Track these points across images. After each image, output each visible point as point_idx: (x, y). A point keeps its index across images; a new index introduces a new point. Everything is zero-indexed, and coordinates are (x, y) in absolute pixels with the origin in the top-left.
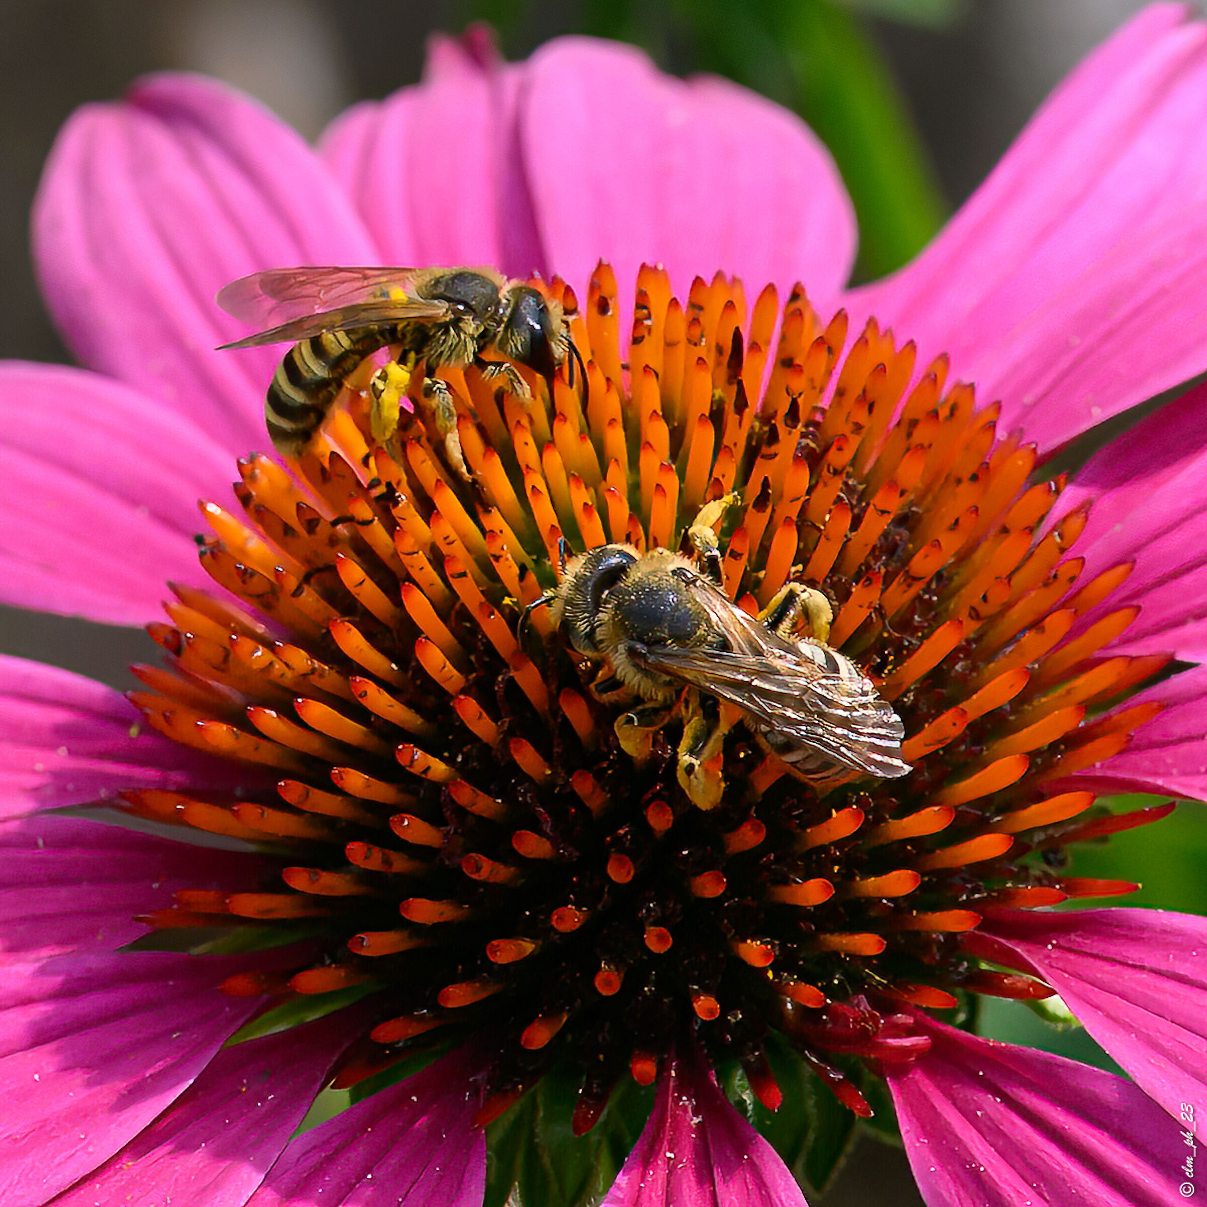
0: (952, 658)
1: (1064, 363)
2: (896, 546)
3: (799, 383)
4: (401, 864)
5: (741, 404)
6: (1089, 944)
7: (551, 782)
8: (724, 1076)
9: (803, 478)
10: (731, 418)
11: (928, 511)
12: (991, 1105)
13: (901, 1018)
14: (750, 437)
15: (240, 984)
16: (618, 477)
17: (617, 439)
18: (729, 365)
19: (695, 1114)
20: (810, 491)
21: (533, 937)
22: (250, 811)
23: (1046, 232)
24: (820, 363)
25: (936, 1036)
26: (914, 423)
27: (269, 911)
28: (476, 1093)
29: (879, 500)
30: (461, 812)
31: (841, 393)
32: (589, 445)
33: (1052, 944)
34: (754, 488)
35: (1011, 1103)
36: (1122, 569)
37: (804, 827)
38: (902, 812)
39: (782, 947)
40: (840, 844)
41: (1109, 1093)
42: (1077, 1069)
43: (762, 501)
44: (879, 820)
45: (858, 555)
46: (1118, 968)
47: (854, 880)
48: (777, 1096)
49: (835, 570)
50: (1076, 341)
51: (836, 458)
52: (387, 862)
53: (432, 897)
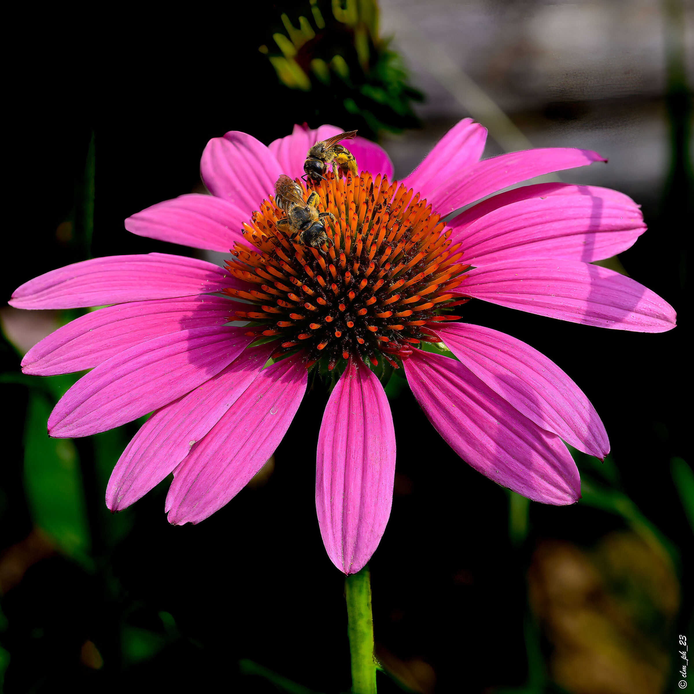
0: (420, 262)
1: (445, 198)
2: (407, 236)
3: (386, 196)
4: (289, 306)
5: (373, 200)
6: (451, 331)
7: (326, 287)
8: (364, 358)
9: (387, 218)
10: (370, 203)
11: (415, 228)
12: (426, 367)
13: (406, 346)
14: (374, 208)
15: (250, 334)
16: (344, 216)
17: (343, 207)
18: (369, 192)
19: (357, 367)
20: (388, 221)
21: (320, 324)
22: (254, 292)
23: (439, 170)
24: (391, 192)
25: (413, 350)
26: (412, 207)
27: (258, 316)
28: (305, 360)
29: (405, 223)
30: (305, 293)
31: (395, 200)
32: (337, 209)
33: (441, 331)
34: (376, 219)
35: (431, 366)
36: (459, 244)
37: (385, 300)
38: (407, 297)
39: (379, 328)
40: (393, 304)
41: (455, 364)
42: (447, 359)
43: (377, 223)
44: (402, 299)
45: (399, 236)
46: (457, 336)
47: (396, 313)
48: (377, 363)
49: (393, 240)
50: (447, 193)
51: (395, 213)
52: (286, 305)
53: (298, 314)
